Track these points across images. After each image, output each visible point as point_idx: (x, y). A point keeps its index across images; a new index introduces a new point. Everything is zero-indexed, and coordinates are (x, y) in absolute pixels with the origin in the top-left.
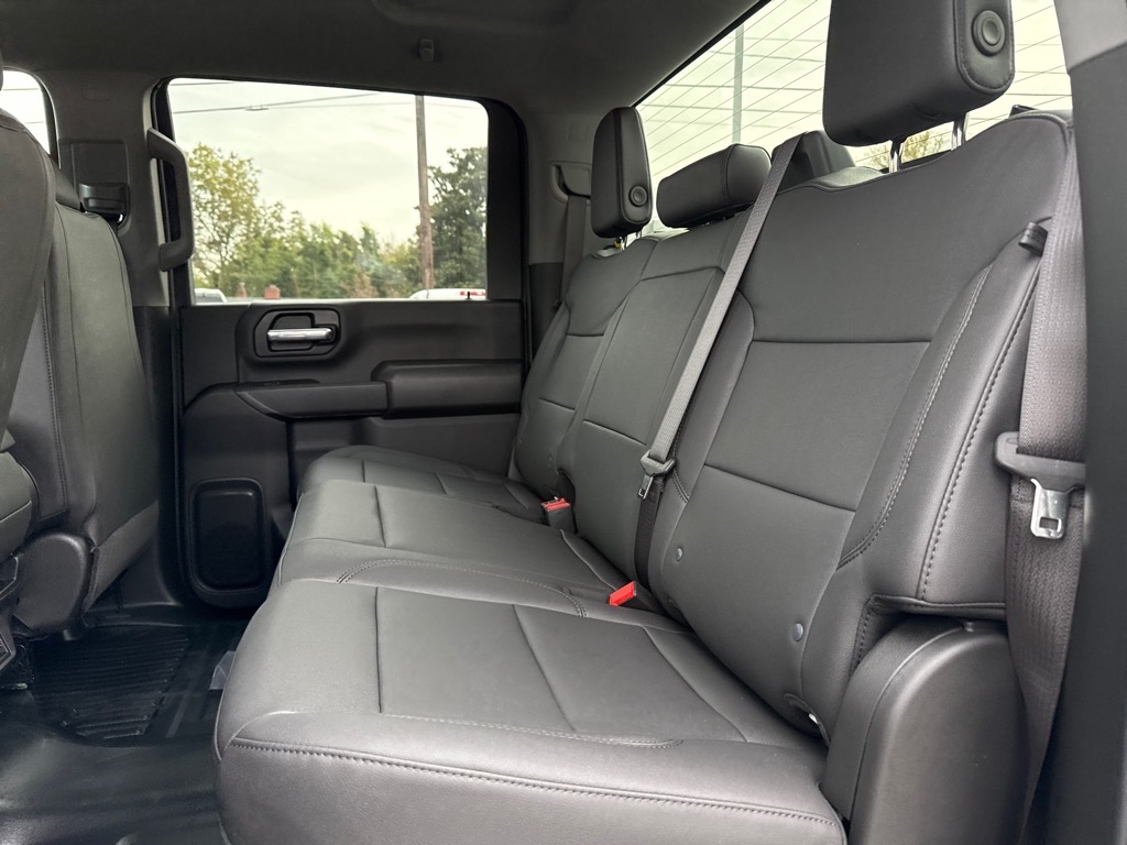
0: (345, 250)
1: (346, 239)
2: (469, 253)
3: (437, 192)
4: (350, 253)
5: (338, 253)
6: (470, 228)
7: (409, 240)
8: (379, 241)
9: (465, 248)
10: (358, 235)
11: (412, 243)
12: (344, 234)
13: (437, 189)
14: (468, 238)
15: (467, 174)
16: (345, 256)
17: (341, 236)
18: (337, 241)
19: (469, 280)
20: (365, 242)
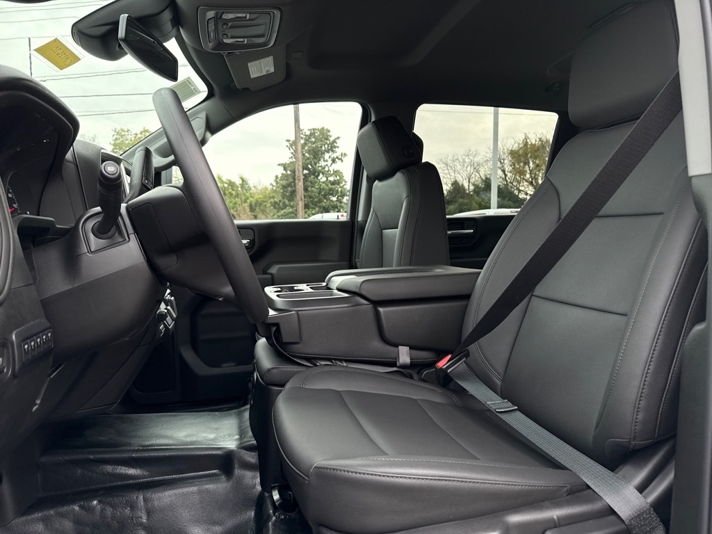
0: (230, 190)
1: (231, 184)
2: (312, 191)
3: (292, 155)
4: (234, 193)
5: (227, 192)
6: (312, 177)
7: (271, 184)
8: (251, 186)
9: (309, 189)
10: (238, 182)
11: (273, 186)
12: (230, 181)
13: (292, 153)
14: (311, 182)
15: (310, 145)
16: (231, 194)
17: (228, 182)
18: (226, 185)
19: (312, 208)
20: (242, 186)
